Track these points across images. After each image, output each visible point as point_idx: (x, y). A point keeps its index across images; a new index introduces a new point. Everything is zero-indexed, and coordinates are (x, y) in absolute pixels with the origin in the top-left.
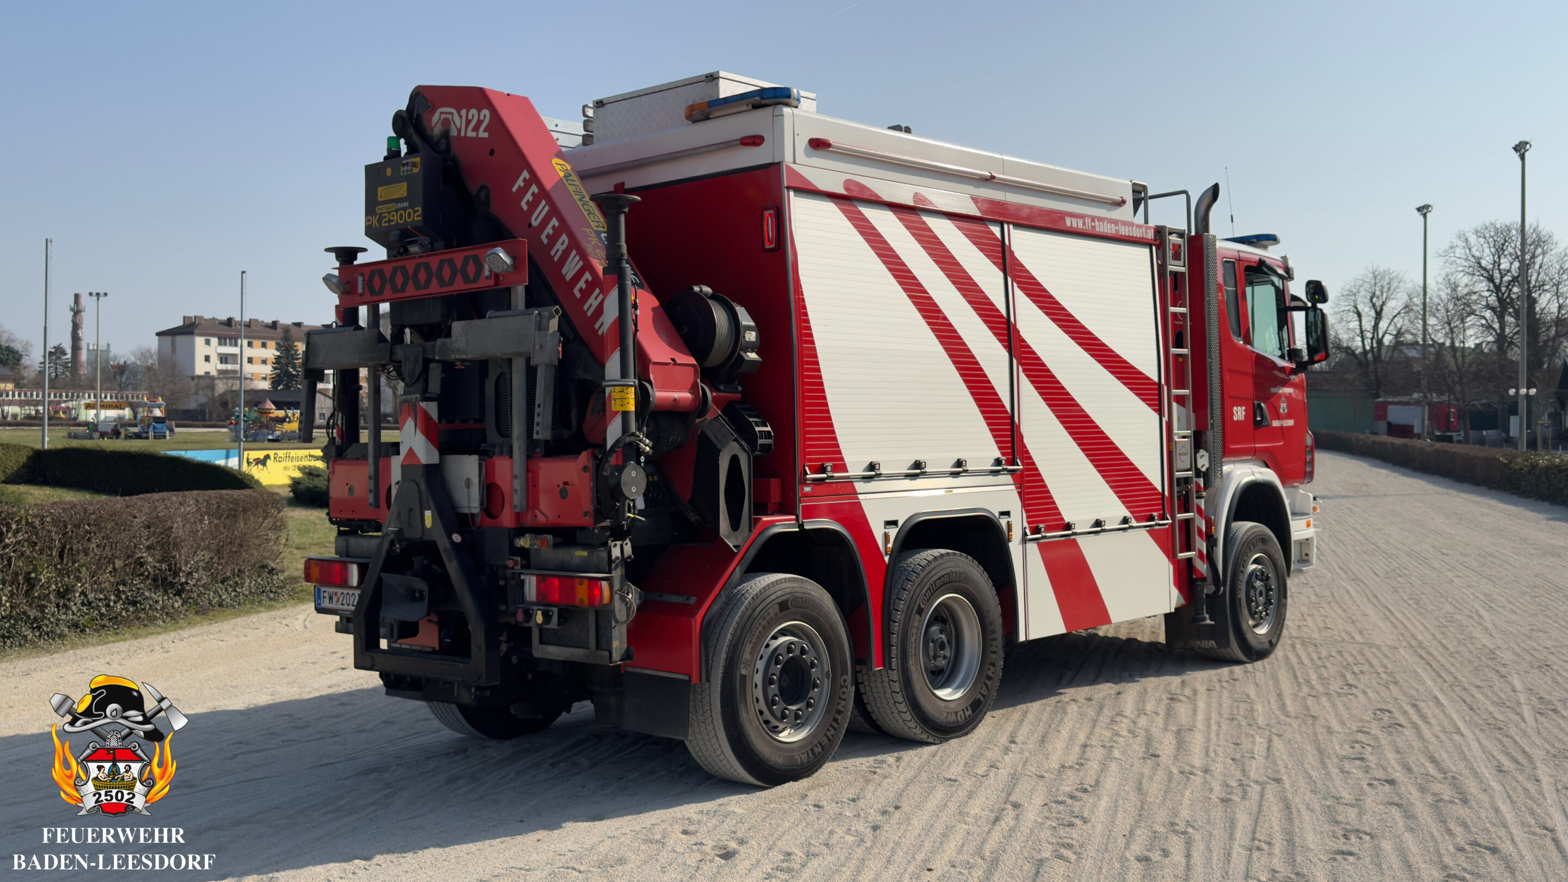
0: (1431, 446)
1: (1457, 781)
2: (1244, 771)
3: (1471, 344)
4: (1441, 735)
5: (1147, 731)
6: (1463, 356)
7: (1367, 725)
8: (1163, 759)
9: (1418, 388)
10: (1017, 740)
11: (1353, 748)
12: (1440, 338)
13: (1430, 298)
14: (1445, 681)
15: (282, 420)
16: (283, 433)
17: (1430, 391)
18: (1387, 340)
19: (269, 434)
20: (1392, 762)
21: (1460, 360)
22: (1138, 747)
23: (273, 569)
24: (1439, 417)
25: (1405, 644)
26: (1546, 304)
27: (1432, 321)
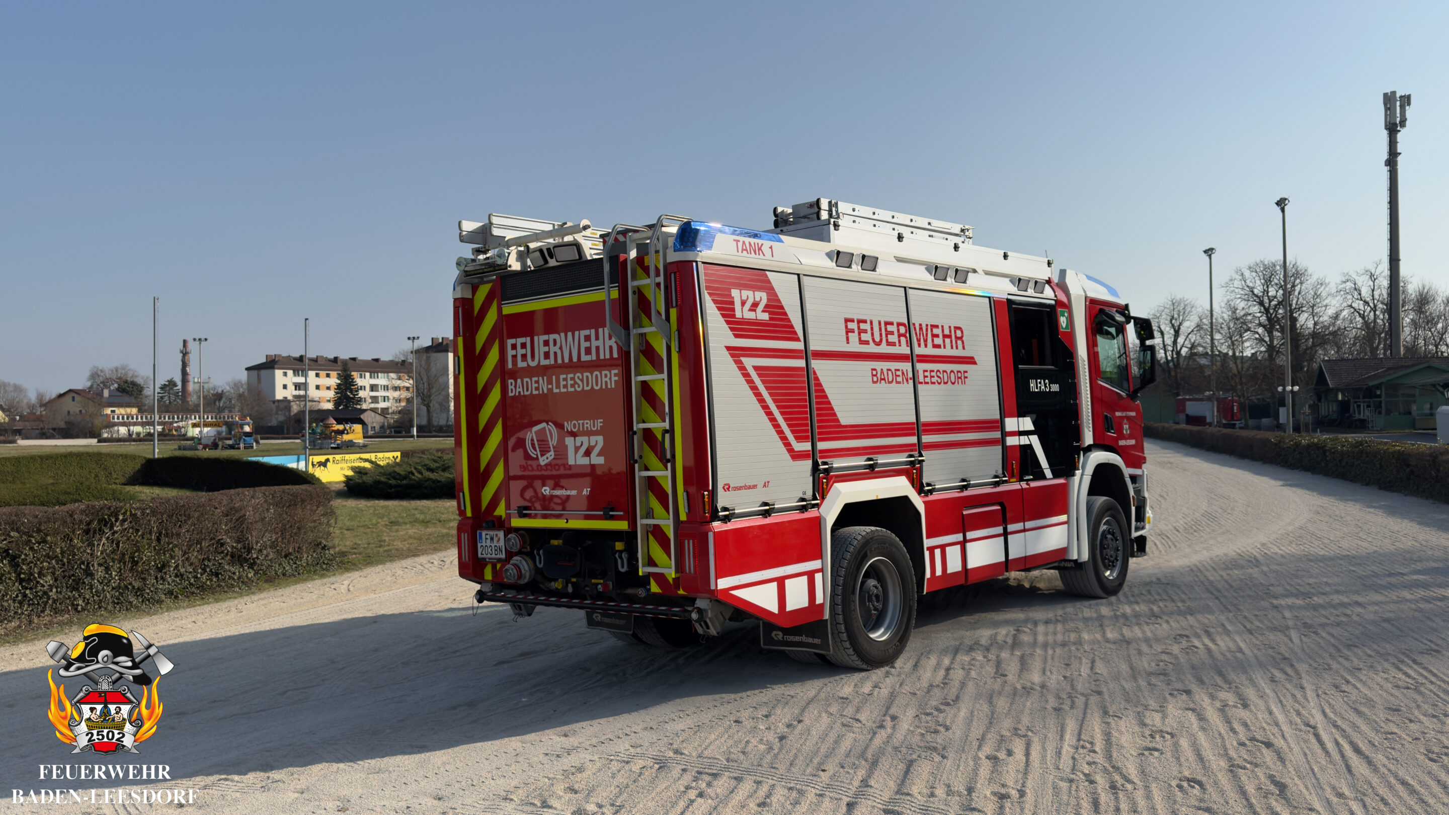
0: (1219, 431)
1: (1239, 690)
2: (1072, 686)
3: (1248, 353)
4: (1226, 654)
5: (998, 657)
6: (1242, 363)
7: (1169, 647)
8: (1010, 678)
9: (1208, 389)
11: (1158, 665)
12: (1224, 349)
13: (1216, 319)
14: (1229, 611)
15: (341, 432)
16: (342, 442)
17: (1218, 390)
18: (1184, 352)
19: (331, 443)
20: (1189, 676)
21: (1240, 366)
23: (325, 546)
24: (1225, 410)
26: (1305, 321)
27: (1217, 336)
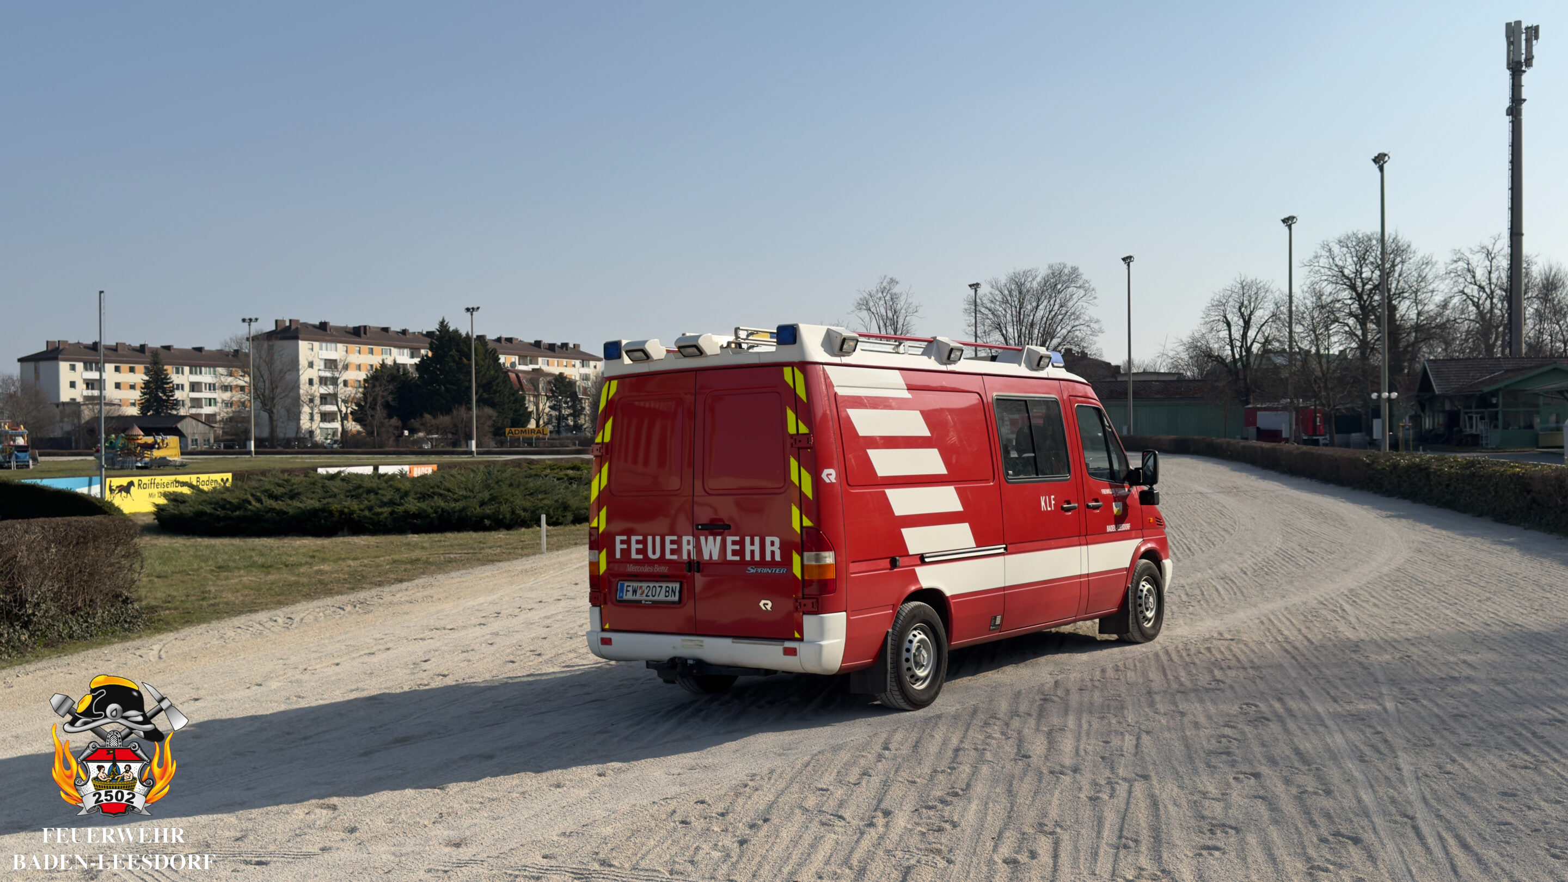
0: (1298, 449)
1: (1321, 773)
2: (1112, 769)
3: (1335, 350)
4: (1306, 727)
5: (1019, 732)
6: (1328, 362)
7: (1234, 719)
8: (1034, 760)
9: (1285, 395)
10: (890, 746)
11: (1220, 742)
12: (1305, 345)
13: (1297, 307)
14: (1310, 674)
15: (151, 447)
16: (151, 460)
17: (1297, 397)
18: (1256, 348)
19: (137, 461)
20: (1258, 755)
21: (1325, 367)
22: (1010, 748)
23: (127, 598)
24: (1305, 421)
25: (1271, 639)
26: (1406, 310)
27: (1298, 329)
